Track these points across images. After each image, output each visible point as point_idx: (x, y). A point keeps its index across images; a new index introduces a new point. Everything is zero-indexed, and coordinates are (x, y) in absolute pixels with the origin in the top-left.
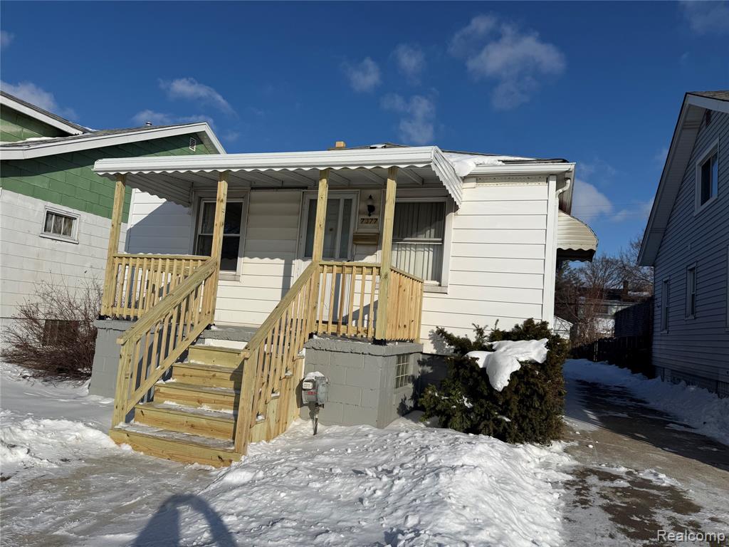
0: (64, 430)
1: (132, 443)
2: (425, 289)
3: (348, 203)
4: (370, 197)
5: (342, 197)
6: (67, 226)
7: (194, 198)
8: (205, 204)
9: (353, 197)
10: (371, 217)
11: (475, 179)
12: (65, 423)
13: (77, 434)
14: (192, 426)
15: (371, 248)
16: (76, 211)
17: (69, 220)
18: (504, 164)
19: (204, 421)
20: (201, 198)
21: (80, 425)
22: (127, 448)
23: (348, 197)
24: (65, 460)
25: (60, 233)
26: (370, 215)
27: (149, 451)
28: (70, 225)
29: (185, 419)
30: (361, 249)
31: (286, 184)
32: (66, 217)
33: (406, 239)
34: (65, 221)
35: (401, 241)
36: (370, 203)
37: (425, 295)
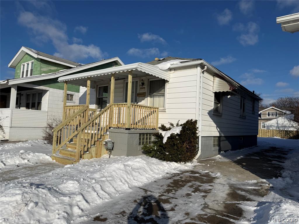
0: (40, 156)
1: (55, 159)
2: (159, 111)
3: (137, 82)
4: (142, 80)
5: (135, 81)
6: (71, 97)
7: (96, 86)
8: (99, 87)
9: (138, 80)
10: (143, 87)
11: (174, 70)
12: (41, 154)
13: (43, 157)
14: (71, 155)
15: (143, 98)
16: (74, 93)
17: (72, 96)
18: (181, 63)
19: (73, 153)
20: (97, 85)
21: (45, 155)
22: (54, 161)
23: (137, 80)
24: (37, 163)
25: (69, 100)
26: (142, 86)
27: (59, 162)
28: (72, 97)
29: (69, 153)
30: (141, 98)
31: (119, 78)
32: (71, 95)
33: (154, 93)
34: (70, 96)
35: (153, 94)
36: (142, 82)
37: (159, 113)
